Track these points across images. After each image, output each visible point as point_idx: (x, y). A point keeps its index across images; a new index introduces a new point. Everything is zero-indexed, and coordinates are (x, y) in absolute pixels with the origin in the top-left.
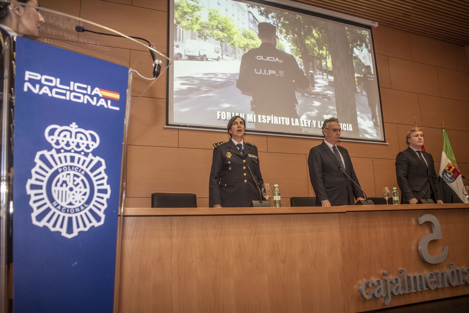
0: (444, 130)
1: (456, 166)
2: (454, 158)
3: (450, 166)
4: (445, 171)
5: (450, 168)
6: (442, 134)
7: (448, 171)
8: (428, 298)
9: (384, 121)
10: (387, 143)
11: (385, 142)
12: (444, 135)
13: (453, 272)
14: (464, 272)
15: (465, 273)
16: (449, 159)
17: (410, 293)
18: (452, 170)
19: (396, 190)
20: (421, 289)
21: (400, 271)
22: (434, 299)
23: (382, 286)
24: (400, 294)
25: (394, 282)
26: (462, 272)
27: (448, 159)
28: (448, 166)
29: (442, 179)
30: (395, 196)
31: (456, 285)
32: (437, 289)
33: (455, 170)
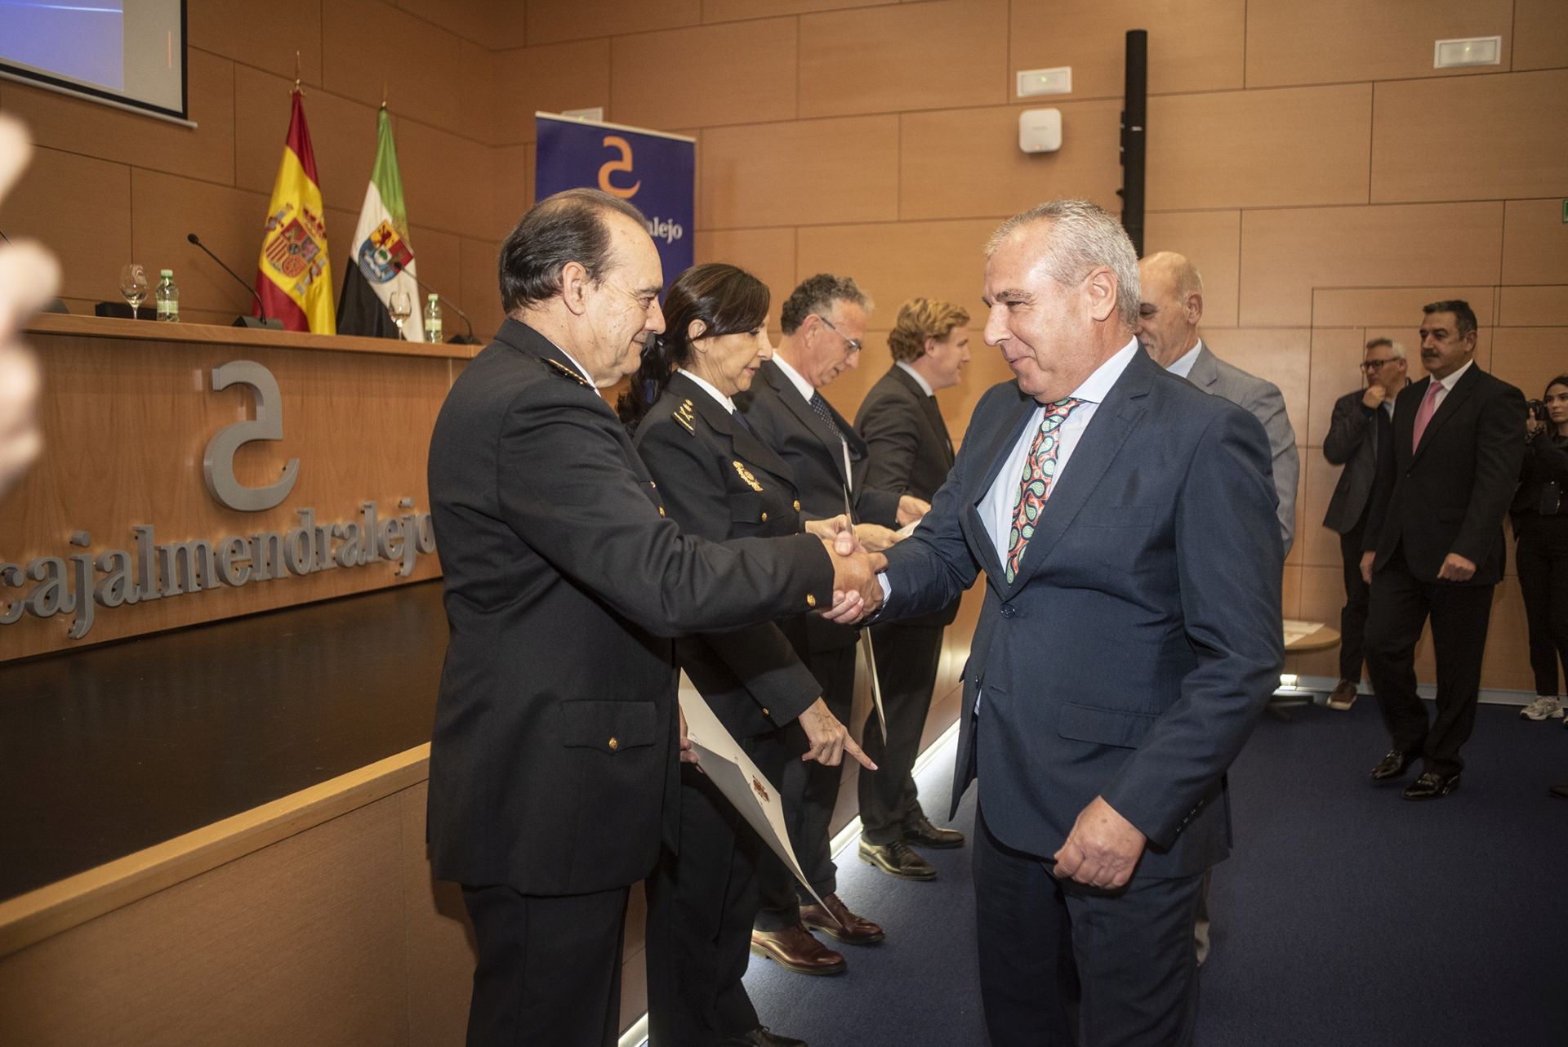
0: (384, 115)
1: (403, 232)
2: (401, 209)
3: (386, 231)
4: (369, 246)
5: (386, 236)
6: (378, 126)
7: (378, 245)
8: (223, 609)
9: (189, 43)
10: (192, 120)
11: (184, 115)
12: (383, 130)
13: (304, 535)
14: (337, 534)
15: (342, 537)
16: (386, 206)
17: (163, 597)
18: (389, 244)
19: (170, 278)
20: (199, 585)
21: (136, 533)
22: (242, 613)
23: (64, 579)
24: (125, 602)
25: (109, 565)
26: (333, 535)
27: (385, 210)
28: (380, 231)
29: (358, 269)
30: (165, 299)
31: (310, 569)
32: (252, 585)
33: (398, 248)
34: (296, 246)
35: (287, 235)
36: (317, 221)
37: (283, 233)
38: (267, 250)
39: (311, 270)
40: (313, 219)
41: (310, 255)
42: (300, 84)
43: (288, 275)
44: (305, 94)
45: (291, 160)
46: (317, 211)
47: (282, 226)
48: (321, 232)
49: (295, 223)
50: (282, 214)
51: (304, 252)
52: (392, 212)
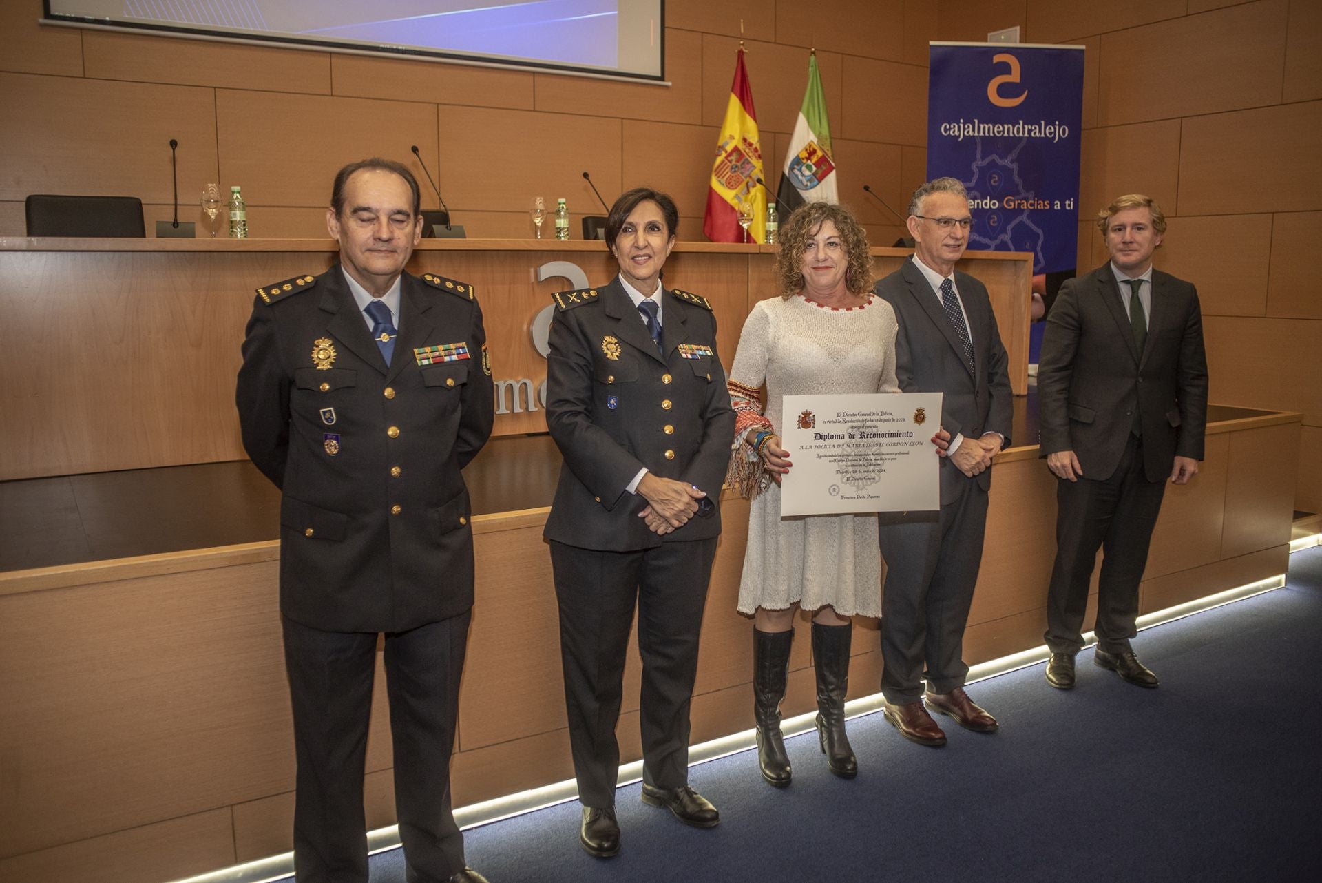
0: (813, 58)
1: (826, 149)
2: (825, 131)
3: (811, 150)
4: (798, 161)
5: (811, 153)
6: (808, 68)
7: (805, 161)
9: (666, 25)
10: (668, 81)
11: (662, 78)
12: (812, 70)
16: (812, 130)
18: (815, 159)
19: (564, 204)
27: (811, 133)
28: (806, 150)
29: (788, 180)
33: (823, 160)
34: (737, 167)
35: (730, 158)
36: (754, 146)
37: (726, 158)
38: (715, 171)
39: (748, 182)
40: (751, 145)
41: (747, 173)
42: (743, 45)
43: (729, 188)
44: (747, 51)
45: (734, 103)
46: (754, 138)
47: (726, 152)
48: (757, 154)
49: (736, 149)
50: (727, 143)
51: (743, 170)
52: (818, 133)
